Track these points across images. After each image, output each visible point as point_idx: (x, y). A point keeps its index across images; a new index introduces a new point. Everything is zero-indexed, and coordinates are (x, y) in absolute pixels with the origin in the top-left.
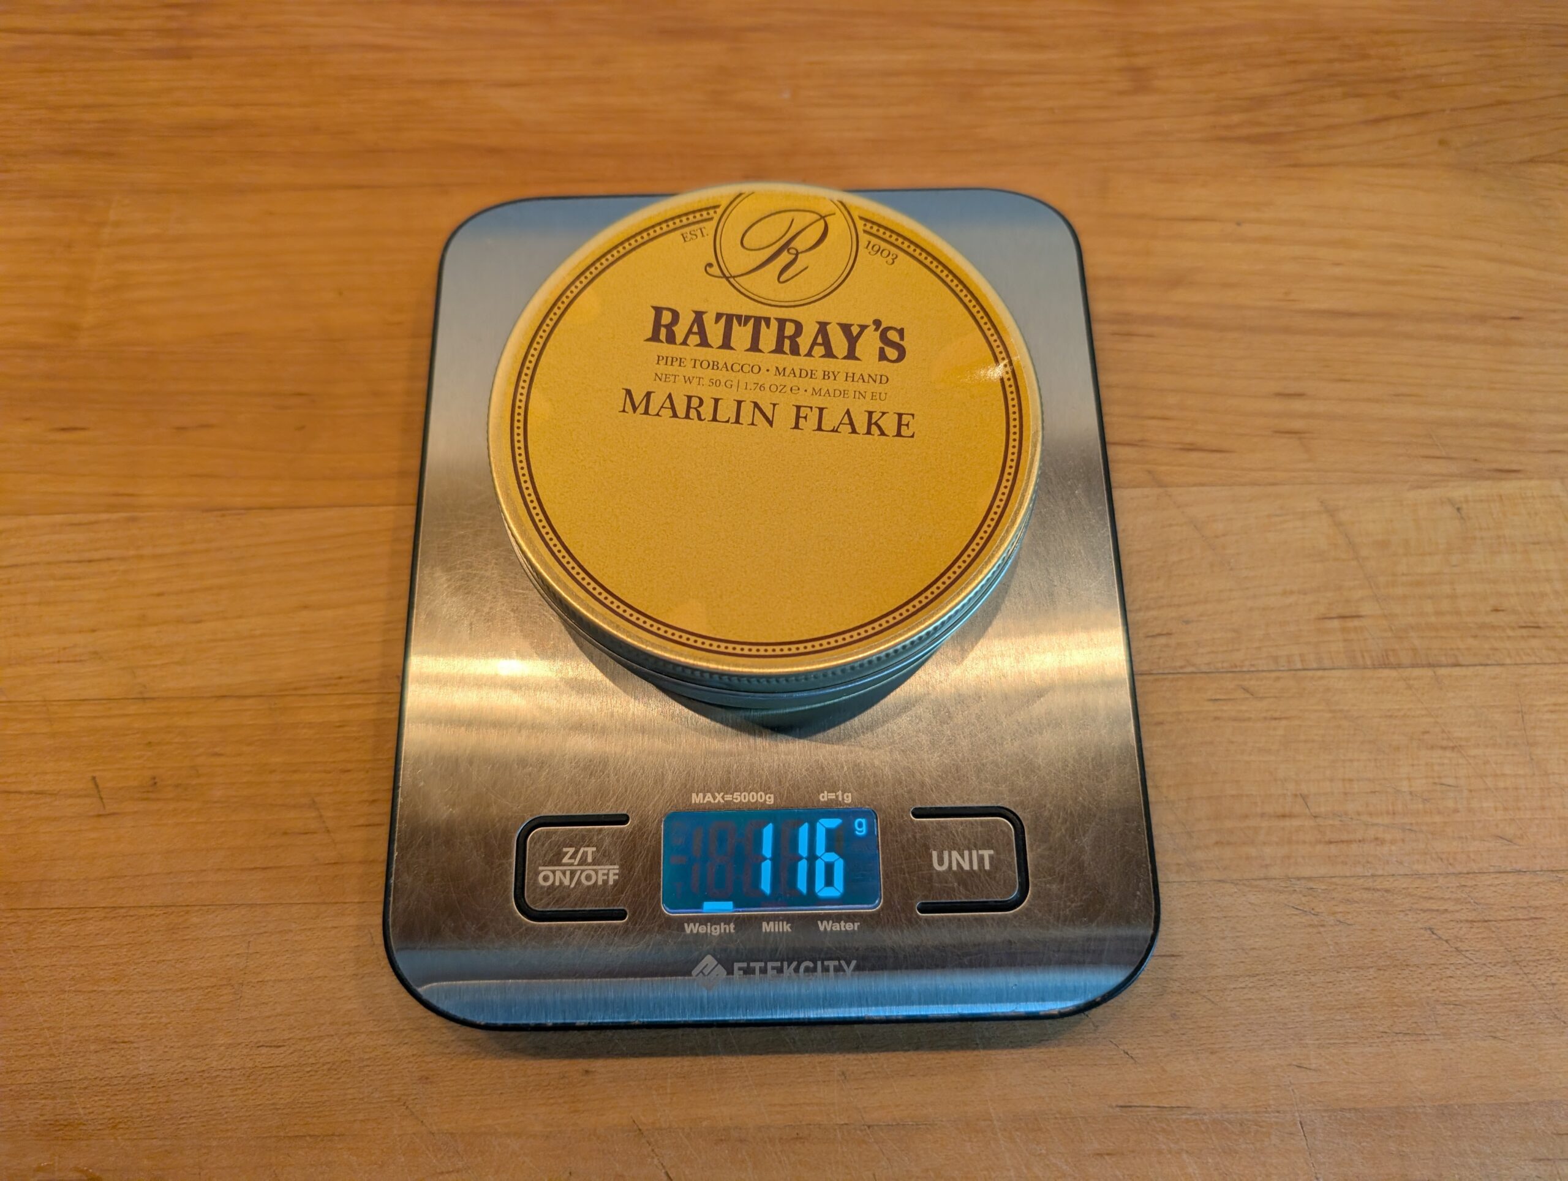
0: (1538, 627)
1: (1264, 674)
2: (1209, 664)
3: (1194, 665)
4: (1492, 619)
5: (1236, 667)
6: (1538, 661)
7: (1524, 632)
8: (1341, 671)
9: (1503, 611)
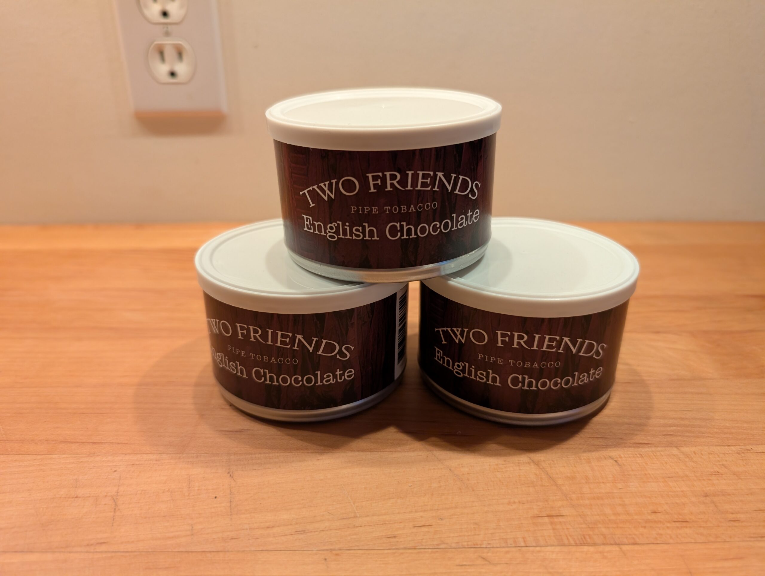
0: (687, 522)
1: (499, 549)
2: (458, 543)
3: (447, 544)
4: (653, 517)
5: (477, 545)
6: (693, 541)
7: (678, 524)
8: (553, 548)
9: (659, 512)
